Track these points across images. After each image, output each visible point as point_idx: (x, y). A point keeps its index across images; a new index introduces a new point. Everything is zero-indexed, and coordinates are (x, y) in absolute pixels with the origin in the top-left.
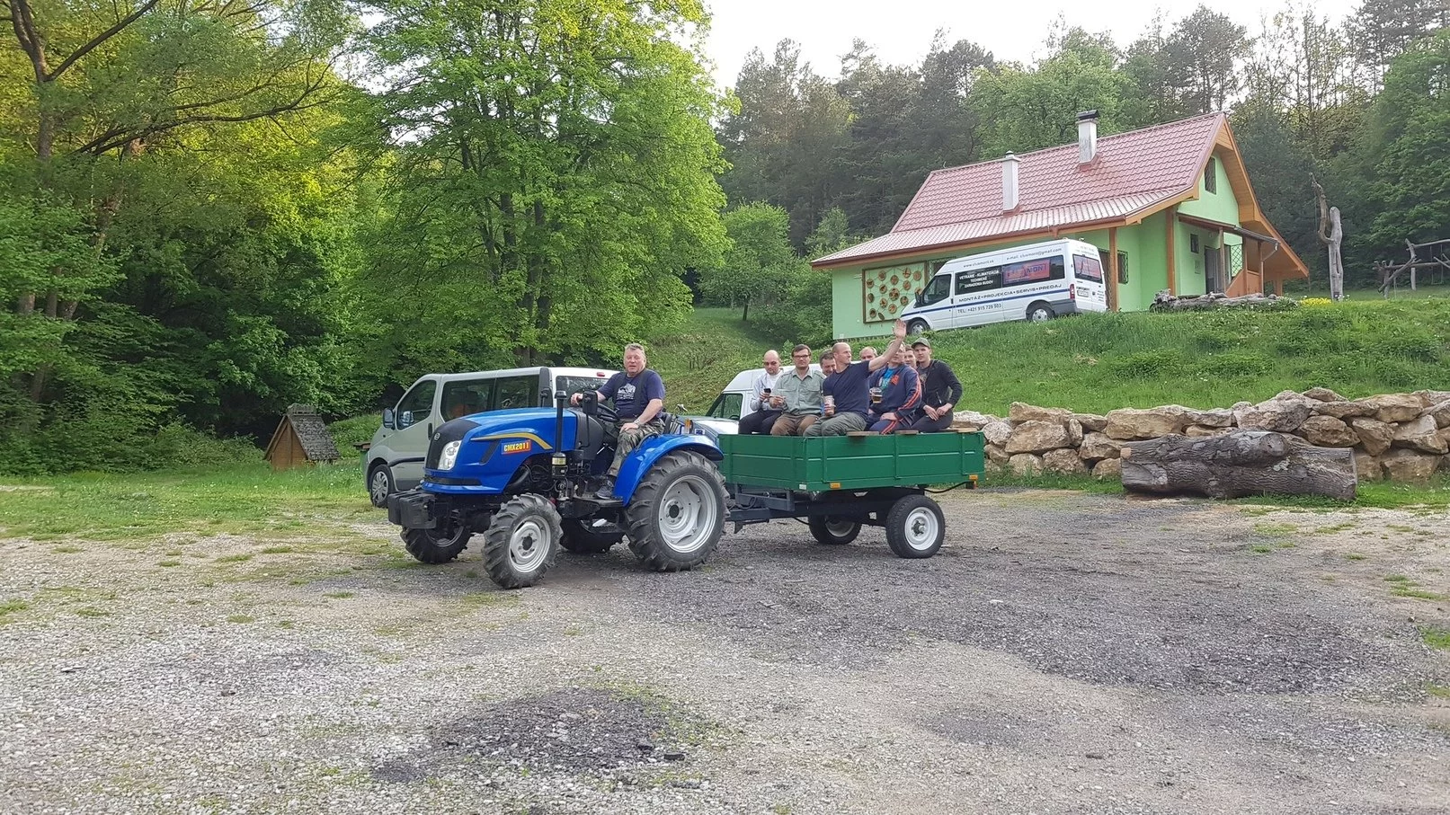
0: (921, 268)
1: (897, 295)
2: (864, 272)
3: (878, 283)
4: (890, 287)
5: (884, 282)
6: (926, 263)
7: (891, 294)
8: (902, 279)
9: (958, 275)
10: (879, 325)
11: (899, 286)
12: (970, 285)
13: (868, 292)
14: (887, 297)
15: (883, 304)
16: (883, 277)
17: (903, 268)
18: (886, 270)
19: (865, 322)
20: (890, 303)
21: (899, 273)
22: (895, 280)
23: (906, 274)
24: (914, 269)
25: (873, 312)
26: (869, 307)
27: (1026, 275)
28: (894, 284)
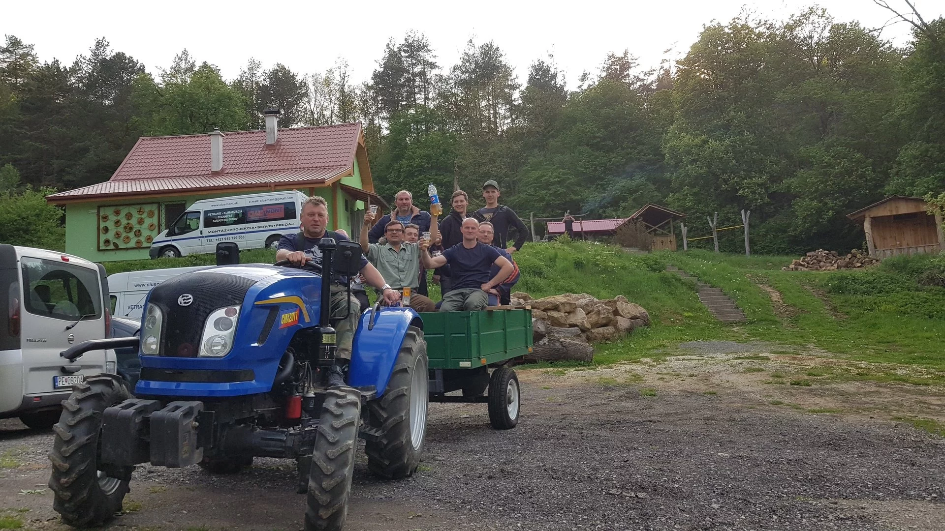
0: (154, 208)
1: (131, 228)
2: (99, 207)
3: (113, 218)
4: (124, 222)
5: (119, 218)
6: (159, 204)
7: (125, 228)
8: (136, 216)
9: (206, 212)
10: (113, 253)
11: (134, 221)
12: (217, 221)
13: (102, 225)
14: (121, 229)
15: (118, 235)
16: (117, 213)
17: (138, 207)
18: (121, 208)
19: (99, 250)
20: (124, 234)
21: (134, 211)
22: (129, 216)
23: (140, 212)
24: (147, 208)
25: (107, 242)
26: (103, 238)
27: (265, 215)
28: (128, 219)
